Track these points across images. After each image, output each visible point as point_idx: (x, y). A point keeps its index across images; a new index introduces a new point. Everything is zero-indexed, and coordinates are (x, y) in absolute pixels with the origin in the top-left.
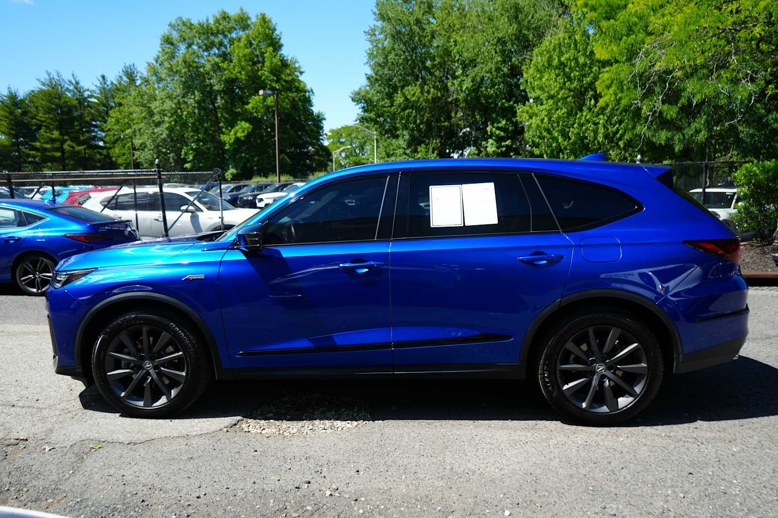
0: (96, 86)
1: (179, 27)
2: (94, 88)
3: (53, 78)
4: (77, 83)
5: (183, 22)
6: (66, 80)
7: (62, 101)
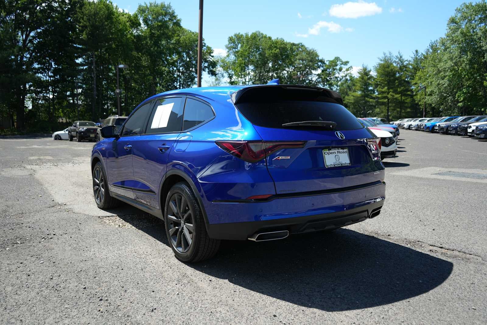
0: (412, 57)
1: (463, 10)
2: (410, 59)
3: (387, 56)
4: (401, 57)
5: (467, 5)
6: (394, 56)
7: (390, 68)
